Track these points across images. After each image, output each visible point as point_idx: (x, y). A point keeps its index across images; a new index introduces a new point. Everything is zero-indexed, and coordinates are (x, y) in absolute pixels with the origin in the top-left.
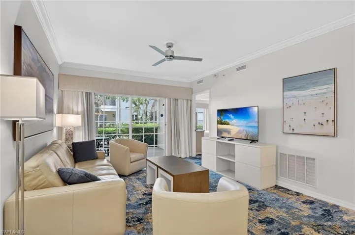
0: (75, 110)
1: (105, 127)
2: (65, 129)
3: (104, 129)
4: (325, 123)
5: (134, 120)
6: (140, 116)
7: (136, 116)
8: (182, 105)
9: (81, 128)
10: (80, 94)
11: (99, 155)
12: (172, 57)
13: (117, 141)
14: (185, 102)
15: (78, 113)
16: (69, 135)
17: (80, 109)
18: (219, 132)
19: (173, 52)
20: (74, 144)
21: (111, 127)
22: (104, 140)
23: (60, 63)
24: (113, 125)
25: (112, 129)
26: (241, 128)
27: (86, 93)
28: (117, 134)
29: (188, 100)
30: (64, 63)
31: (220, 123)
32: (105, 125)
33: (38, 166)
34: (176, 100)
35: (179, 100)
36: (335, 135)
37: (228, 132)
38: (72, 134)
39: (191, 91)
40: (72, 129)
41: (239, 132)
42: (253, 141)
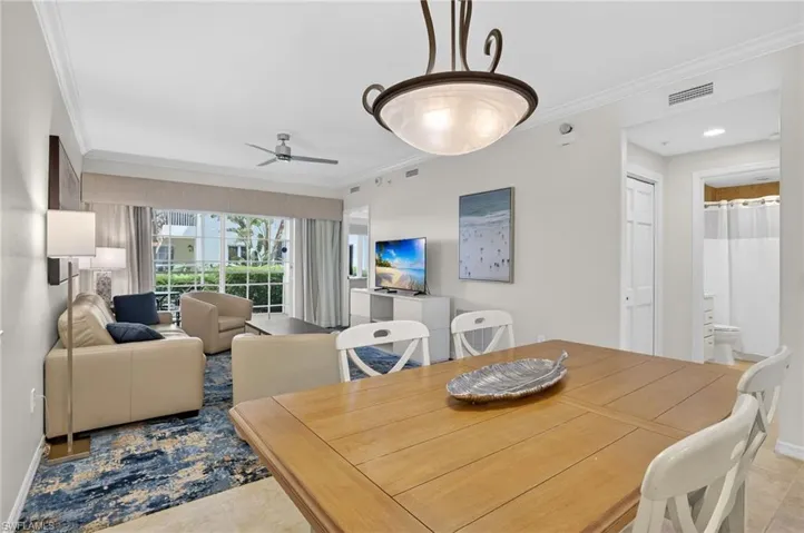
0: (114, 238)
1: (172, 273)
2: (95, 273)
3: (169, 277)
4: (500, 263)
5: (238, 259)
6: (252, 250)
7: (244, 249)
8: (324, 230)
9: (126, 273)
10: (123, 209)
11: (161, 318)
12: (287, 157)
13: (194, 295)
14: (329, 225)
15: (118, 246)
16: (104, 284)
17: (123, 238)
18: (379, 279)
19: (289, 149)
20: (116, 299)
21: (185, 273)
22: (169, 297)
23: (83, 151)
24: (188, 268)
25: (187, 276)
26: (405, 273)
27: (135, 208)
28: (195, 286)
29: (334, 222)
30: (92, 151)
31: (380, 264)
32: (172, 268)
33: (83, 317)
34: (311, 222)
35: (318, 223)
36: (511, 280)
37: (389, 278)
38: (110, 284)
39: (339, 206)
40: (109, 274)
41: (402, 279)
42: (420, 293)
